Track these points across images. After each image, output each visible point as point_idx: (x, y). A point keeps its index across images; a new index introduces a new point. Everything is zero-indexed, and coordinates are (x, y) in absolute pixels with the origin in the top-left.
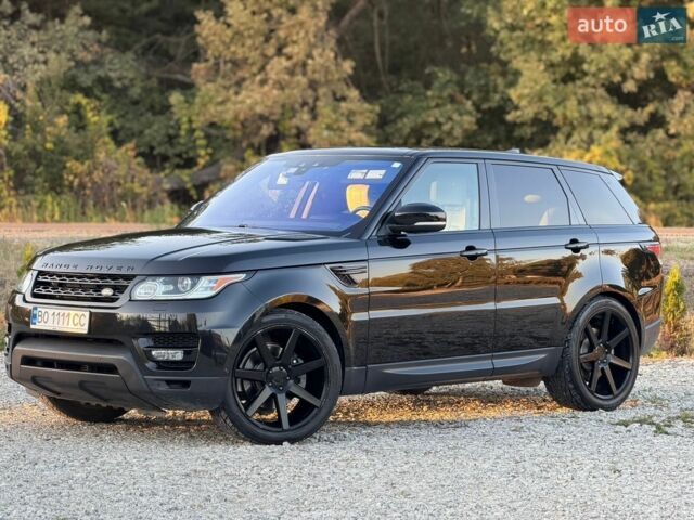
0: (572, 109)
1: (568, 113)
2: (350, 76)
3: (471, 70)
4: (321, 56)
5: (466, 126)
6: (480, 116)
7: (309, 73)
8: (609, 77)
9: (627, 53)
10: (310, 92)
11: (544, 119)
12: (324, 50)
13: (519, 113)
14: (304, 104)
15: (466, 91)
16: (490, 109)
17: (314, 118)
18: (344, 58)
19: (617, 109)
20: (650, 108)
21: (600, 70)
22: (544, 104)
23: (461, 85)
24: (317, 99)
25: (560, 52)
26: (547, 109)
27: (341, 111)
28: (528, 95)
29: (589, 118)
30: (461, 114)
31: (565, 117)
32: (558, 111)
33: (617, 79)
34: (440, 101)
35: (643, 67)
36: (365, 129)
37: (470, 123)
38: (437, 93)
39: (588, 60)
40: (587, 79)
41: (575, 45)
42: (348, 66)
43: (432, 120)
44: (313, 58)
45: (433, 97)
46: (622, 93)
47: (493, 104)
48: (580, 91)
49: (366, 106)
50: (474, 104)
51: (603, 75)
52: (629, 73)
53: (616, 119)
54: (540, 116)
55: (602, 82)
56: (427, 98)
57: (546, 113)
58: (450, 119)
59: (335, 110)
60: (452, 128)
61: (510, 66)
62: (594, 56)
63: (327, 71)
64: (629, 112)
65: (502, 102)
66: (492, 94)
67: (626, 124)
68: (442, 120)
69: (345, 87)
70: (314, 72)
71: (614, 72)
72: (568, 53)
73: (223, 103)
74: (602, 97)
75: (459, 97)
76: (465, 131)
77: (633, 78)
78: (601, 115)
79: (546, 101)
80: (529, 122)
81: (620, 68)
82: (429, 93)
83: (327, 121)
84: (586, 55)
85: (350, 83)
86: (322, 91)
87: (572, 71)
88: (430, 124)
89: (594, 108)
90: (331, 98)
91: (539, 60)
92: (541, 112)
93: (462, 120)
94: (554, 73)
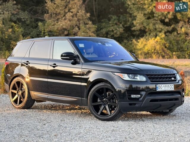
0: (151, 26)
1: (150, 28)
2: (89, 18)
3: (122, 16)
4: (81, 12)
6: (124, 28)
7: (78, 17)
8: (161, 18)
10: (78, 22)
11: (143, 29)
12: (82, 10)
13: (136, 28)
14: (76, 25)
15: (120, 22)
16: (127, 27)
17: (79, 29)
18: (87, 13)
19: (163, 26)
20: (173, 26)
22: (143, 25)
23: (119, 20)
24: (80, 24)
25: (148, 11)
27: (87, 27)
28: (139, 23)
29: (156, 29)
30: (119, 28)
32: (147, 27)
33: (163, 18)
34: (113, 25)
35: (171, 15)
36: (93, 32)
37: (122, 31)
38: (112, 22)
39: (155, 13)
40: (155, 18)
41: (152, 9)
42: (88, 15)
44: (79, 13)
46: (165, 22)
47: (128, 25)
48: (153, 22)
49: (94, 26)
50: (122, 25)
51: (159, 17)
52: (167, 17)
53: (163, 29)
54: (141, 29)
55: (159, 19)
56: (109, 23)
58: (116, 29)
59: (85, 27)
60: (117, 32)
61: (133, 15)
62: (157, 12)
63: (83, 16)
64: (167, 27)
65: (130, 25)
66: (127, 23)
67: (166, 31)
68: (114, 30)
69: (87, 21)
72: (150, 11)
73: (53, 25)
74: (159, 23)
75: (118, 23)
76: (121, 33)
78: (159, 28)
80: (139, 30)
81: (164, 15)
83: (83, 30)
85: (89, 20)
86: (81, 22)
87: (150, 16)
88: (110, 31)
89: (157, 26)
90: (84, 24)
91: (142, 13)
92: (142, 27)
93: (119, 30)
94: (145, 17)
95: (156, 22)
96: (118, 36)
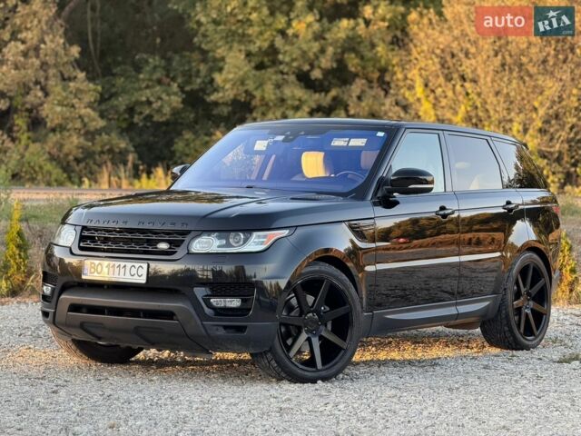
0: (269, 92)
1: (266, 95)
2: (76, 60)
3: (177, 58)
4: (52, 41)
5: (174, 104)
6: (184, 96)
7: (42, 56)
8: (300, 66)
9: (316, 46)
10: (42, 73)
11: (243, 100)
12: (54, 37)
13: (221, 95)
14: (37, 83)
15: (171, 75)
16: (192, 90)
17: (47, 94)
18: (71, 44)
19: (306, 93)
20: (333, 93)
21: (293, 60)
22: (245, 88)
23: (167, 70)
24: (47, 78)
25: (258, 44)
26: (246, 92)
27: (70, 89)
28: (232, 80)
29: (283, 100)
30: (168, 95)
31: (263, 99)
32: (258, 94)
33: (306, 67)
34: (150, 83)
35: (329, 58)
36: (90, 105)
37: (177, 102)
38: (147, 76)
39: (282, 51)
40: (281, 67)
41: (271, 39)
42: (75, 51)
43: (144, 99)
44: (45, 43)
45: (143, 80)
46: (310, 79)
47: (195, 87)
48: (274, 77)
49: (91, 86)
50: (179, 86)
51: (295, 64)
52: (316, 63)
53: (306, 101)
54: (239, 98)
55: (293, 69)
56: (138, 80)
57: (244, 95)
58: (160, 98)
59: (65, 89)
60: (162, 106)
61: (211, 54)
62: (287, 48)
63: (56, 54)
64: (317, 96)
65: (202, 85)
66: (194, 78)
67: (314, 106)
68: (152, 99)
69: (72, 69)
70: (46, 55)
71: (304, 62)
72: (266, 45)
74: (293, 82)
75: (166, 80)
76: (173, 109)
77: (320, 67)
78: (293, 97)
79: (247, 85)
80: (230, 103)
81: (310, 59)
82: (141, 76)
83: (59, 98)
84: (281, 47)
85: (76, 66)
86: (52, 72)
87: (266, 59)
88: (142, 103)
89: (287, 92)
90: (60, 78)
91: (240, 51)
92: (239, 95)
93: (170, 100)
94: (250, 61)
95: (284, 79)
96: (164, 119)
